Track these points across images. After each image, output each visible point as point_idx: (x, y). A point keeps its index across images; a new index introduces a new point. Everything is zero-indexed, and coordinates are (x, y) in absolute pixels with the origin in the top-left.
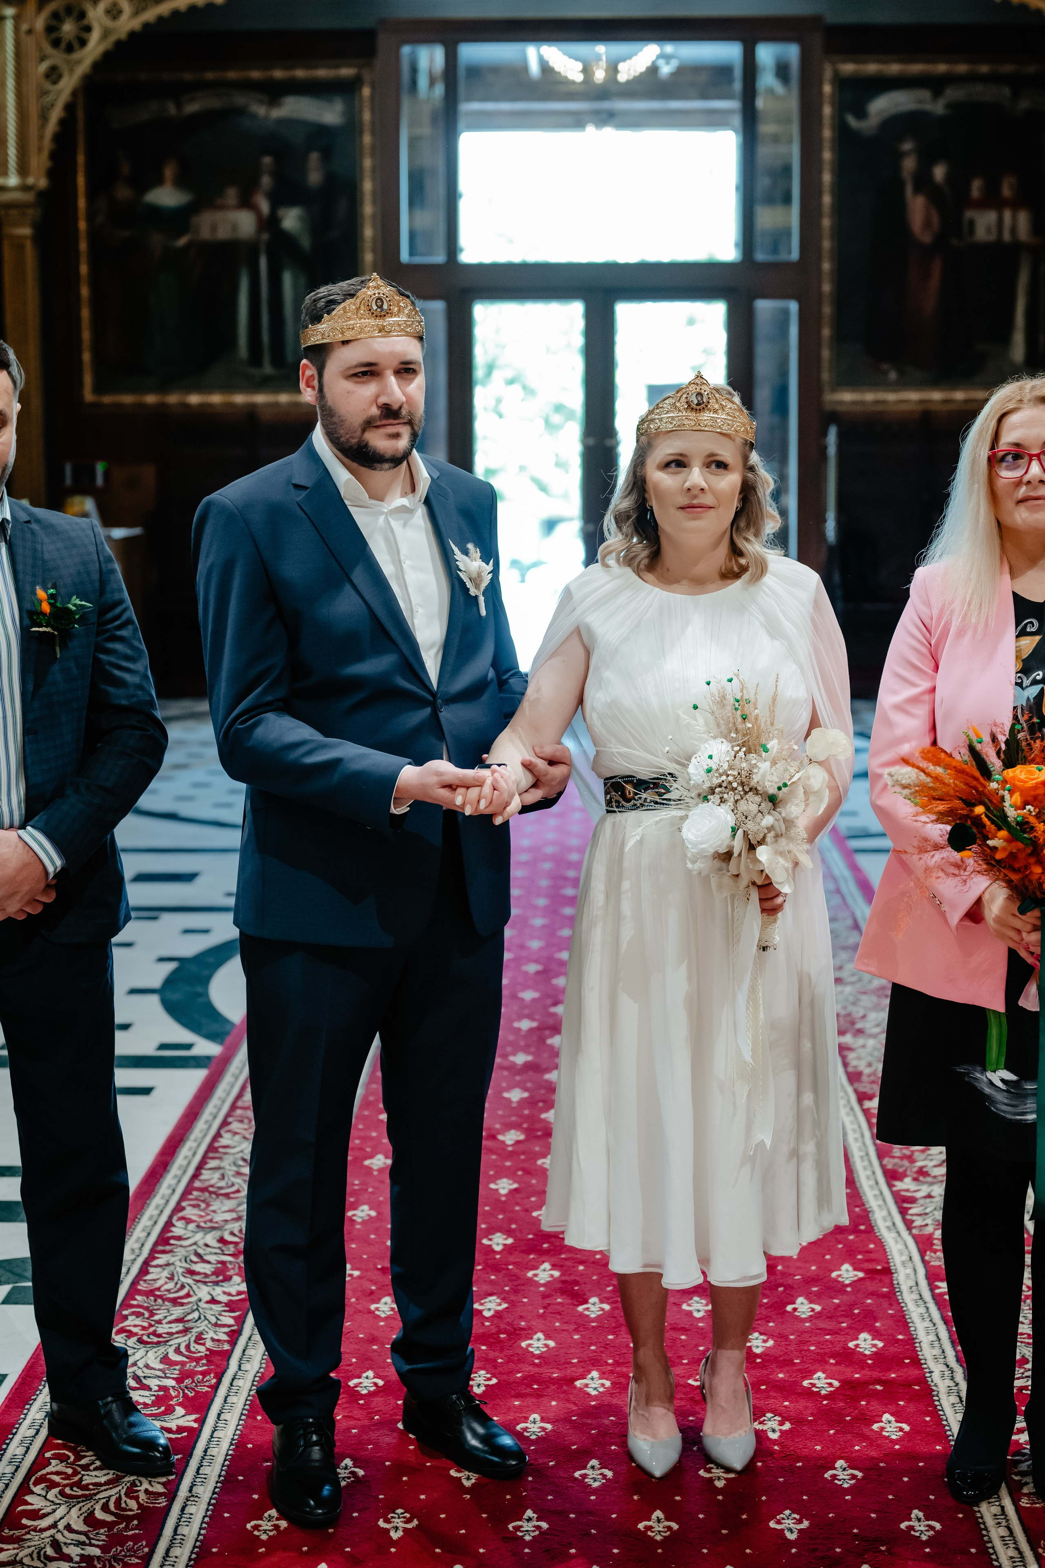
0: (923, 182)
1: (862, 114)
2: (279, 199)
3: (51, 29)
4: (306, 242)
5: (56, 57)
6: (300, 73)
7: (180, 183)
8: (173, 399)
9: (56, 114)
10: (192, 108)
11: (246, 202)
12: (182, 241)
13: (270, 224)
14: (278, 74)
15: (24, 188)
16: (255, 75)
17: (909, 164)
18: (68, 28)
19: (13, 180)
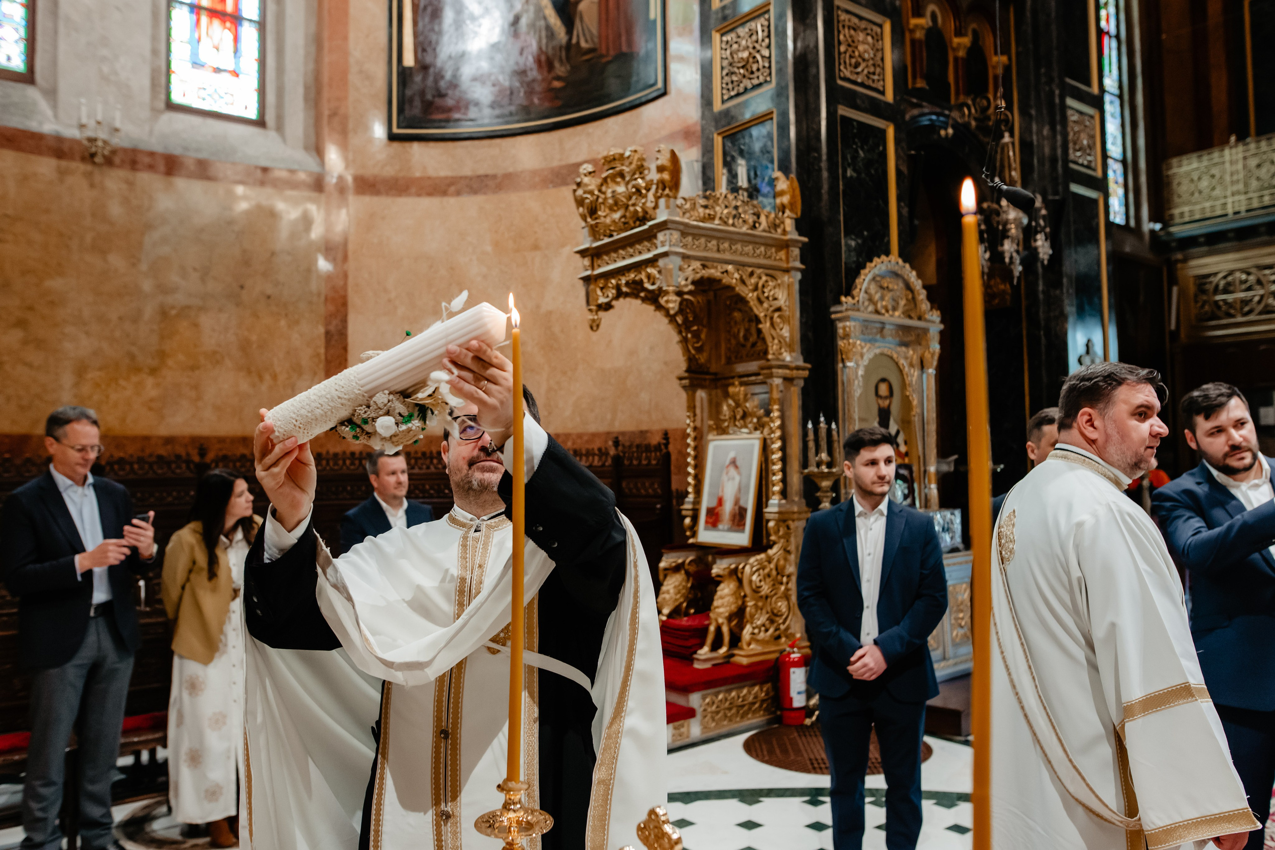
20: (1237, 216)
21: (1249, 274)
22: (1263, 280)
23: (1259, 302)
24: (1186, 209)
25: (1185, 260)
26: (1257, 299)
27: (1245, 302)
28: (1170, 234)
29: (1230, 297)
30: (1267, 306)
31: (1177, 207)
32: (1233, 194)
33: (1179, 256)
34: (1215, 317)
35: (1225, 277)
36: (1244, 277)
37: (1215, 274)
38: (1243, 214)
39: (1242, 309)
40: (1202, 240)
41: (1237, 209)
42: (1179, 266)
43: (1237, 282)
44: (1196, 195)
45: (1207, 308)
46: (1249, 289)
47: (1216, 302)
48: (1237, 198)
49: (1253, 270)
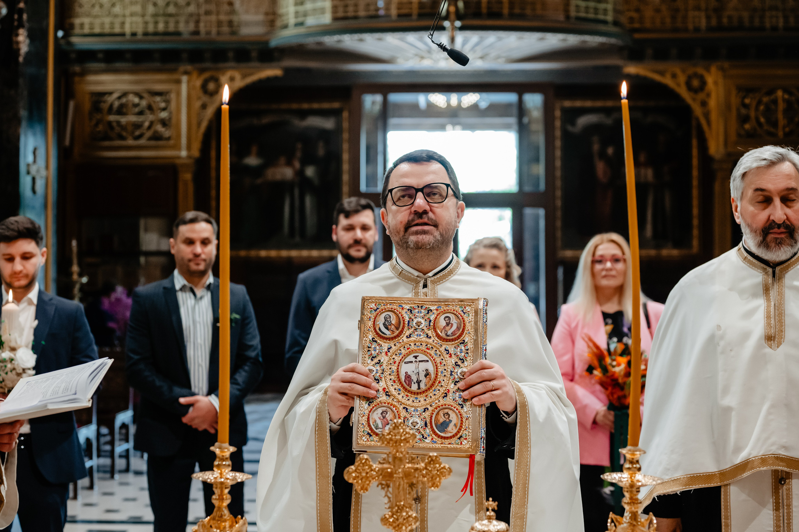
0: (603, 155)
1: (573, 124)
2: (305, 162)
3: (204, 87)
4: (316, 181)
5: (205, 99)
6: (316, 106)
7: (259, 154)
8: (253, 253)
9: (204, 124)
10: (266, 120)
11: (289, 163)
12: (259, 181)
13: (300, 173)
14: (305, 106)
15: (189, 157)
16: (295, 106)
17: (596, 147)
18: (211, 86)
19: (184, 153)
20: (134, 38)
21: (141, 97)
22: (154, 106)
23: (149, 128)
24: (86, 21)
25: (83, 74)
26: (147, 124)
27: (138, 126)
28: (70, 44)
29: (124, 120)
30: (156, 132)
31: (77, 16)
32: (132, 15)
33: (77, 69)
34: (107, 138)
35: (119, 98)
36: (136, 100)
37: (110, 93)
38: (139, 37)
39: (133, 133)
40: (100, 56)
41: (134, 30)
42: (77, 79)
43: (130, 105)
44: (97, 8)
45: (100, 128)
46: (141, 113)
47: (110, 123)
48: (135, 19)
49: (145, 95)
